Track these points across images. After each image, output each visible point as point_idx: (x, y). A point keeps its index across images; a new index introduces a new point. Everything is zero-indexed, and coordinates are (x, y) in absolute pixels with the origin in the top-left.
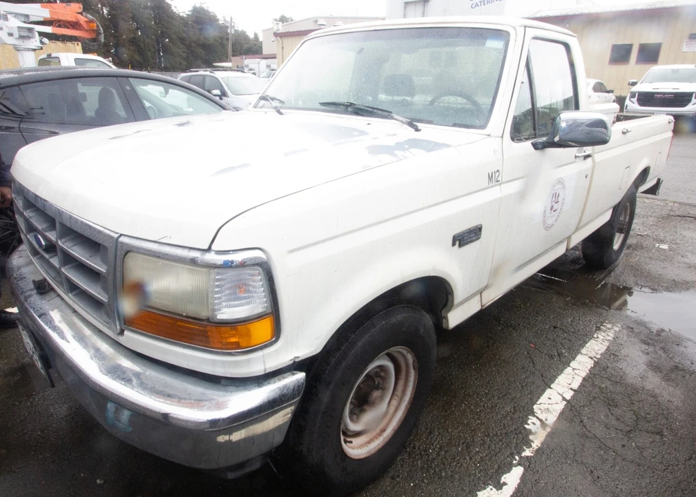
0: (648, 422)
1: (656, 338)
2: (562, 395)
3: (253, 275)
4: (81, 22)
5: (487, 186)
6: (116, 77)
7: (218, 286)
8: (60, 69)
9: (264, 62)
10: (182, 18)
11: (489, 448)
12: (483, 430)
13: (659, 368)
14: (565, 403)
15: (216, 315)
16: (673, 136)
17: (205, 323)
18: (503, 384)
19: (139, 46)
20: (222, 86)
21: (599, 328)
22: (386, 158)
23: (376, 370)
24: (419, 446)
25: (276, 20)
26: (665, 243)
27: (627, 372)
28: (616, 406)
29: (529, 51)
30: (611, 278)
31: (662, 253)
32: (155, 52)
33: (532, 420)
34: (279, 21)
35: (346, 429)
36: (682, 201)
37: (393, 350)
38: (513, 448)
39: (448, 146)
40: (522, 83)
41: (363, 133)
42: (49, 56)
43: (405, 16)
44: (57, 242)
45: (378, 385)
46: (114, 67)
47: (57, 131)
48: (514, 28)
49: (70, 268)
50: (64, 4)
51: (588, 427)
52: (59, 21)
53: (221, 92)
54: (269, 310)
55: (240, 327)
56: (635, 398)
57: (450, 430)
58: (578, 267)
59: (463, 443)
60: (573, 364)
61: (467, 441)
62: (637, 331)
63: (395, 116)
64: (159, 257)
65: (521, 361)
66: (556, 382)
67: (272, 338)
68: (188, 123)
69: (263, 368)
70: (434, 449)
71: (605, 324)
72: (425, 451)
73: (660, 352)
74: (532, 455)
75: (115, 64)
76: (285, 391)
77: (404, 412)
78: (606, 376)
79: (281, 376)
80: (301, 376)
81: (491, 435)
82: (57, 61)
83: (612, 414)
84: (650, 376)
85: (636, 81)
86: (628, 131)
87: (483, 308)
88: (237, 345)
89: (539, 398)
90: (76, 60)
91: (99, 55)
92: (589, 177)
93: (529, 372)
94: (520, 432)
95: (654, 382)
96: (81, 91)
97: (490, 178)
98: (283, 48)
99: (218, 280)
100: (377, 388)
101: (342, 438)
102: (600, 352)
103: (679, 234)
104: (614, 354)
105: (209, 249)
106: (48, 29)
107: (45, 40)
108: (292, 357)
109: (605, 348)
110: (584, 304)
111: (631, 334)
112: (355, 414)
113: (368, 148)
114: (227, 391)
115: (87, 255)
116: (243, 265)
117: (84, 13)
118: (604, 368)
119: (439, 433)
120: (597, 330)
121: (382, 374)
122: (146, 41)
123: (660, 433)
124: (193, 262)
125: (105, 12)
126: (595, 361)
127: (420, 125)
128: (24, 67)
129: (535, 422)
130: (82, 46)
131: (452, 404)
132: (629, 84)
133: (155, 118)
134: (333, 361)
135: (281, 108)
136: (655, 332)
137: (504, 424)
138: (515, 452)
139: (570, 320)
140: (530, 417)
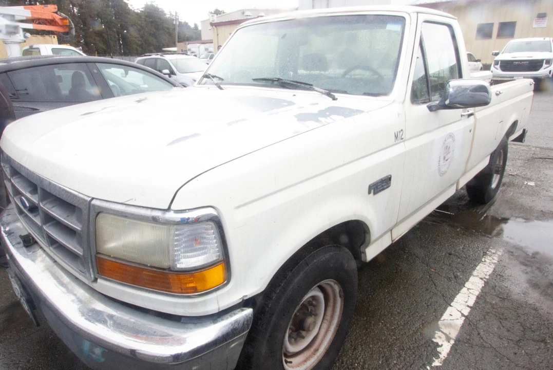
0: (533, 331)
1: (532, 260)
2: (460, 312)
3: (207, 229)
4: (57, 20)
5: (394, 143)
6: (86, 62)
7: (177, 240)
8: (39, 58)
9: (203, 47)
10: (137, 14)
11: (404, 360)
12: (398, 345)
13: (537, 285)
14: (464, 318)
15: (176, 264)
16: (533, 96)
17: (167, 271)
18: (412, 304)
19: (103, 37)
20: (170, 66)
21: (486, 253)
22: (312, 124)
23: (309, 300)
24: (347, 361)
25: (211, 13)
26: (532, 181)
27: (512, 290)
28: (506, 319)
29: (421, 32)
30: (491, 212)
31: (530, 189)
32: (116, 41)
33: (438, 334)
34: (214, 14)
35: (286, 351)
36: (542, 146)
37: (323, 283)
38: (424, 359)
39: (361, 112)
40: (418, 58)
41: (291, 103)
42: (31, 47)
43: (313, 7)
44: (39, 204)
45: (311, 313)
46: (84, 55)
47: (38, 108)
48: (409, 14)
49: (50, 226)
50: (43, 6)
51: (484, 338)
52: (39, 19)
53: (170, 71)
54: (221, 258)
55: (197, 274)
56: (520, 311)
57: (371, 346)
58: (464, 203)
59: (383, 357)
60: (467, 285)
61: (386, 355)
62: (516, 254)
63: (316, 88)
64: (126, 217)
65: (425, 284)
66: (455, 301)
67: (224, 281)
68: (145, 99)
69: (218, 307)
70: (359, 363)
71: (490, 250)
72: (351, 365)
73: (537, 272)
74: (441, 365)
75: (84, 52)
76: (236, 326)
77: (333, 334)
78: (495, 294)
79: (232, 312)
80: (249, 311)
81: (405, 348)
82: (37, 50)
83: (503, 327)
84: (530, 292)
85: (498, 52)
86: (500, 93)
87: (393, 242)
88: (195, 290)
89: (442, 315)
90: (53, 50)
91: (71, 45)
92: (472, 131)
93: (432, 293)
94: (429, 346)
95: (534, 297)
96: (57, 74)
97: (396, 137)
98: (218, 35)
99: (177, 235)
100: (311, 314)
101: (284, 359)
102: (488, 274)
103: (542, 172)
104: (499, 275)
105: (169, 209)
106: (30, 26)
107: (28, 35)
108: (241, 296)
109: (492, 270)
110: (472, 234)
111: (512, 257)
112: (293, 338)
113: (297, 116)
114: (187, 328)
115: (65, 216)
116: (197, 221)
117: (59, 13)
118: (493, 287)
119: (362, 349)
120: (484, 255)
121: (314, 302)
122: (109, 33)
123: (544, 341)
124: (155, 220)
125: (76, 11)
126: (485, 281)
127: (336, 95)
128: (10, 57)
129: (441, 336)
130: (58, 38)
131: (371, 323)
132: (493, 54)
133: (119, 95)
134: (274, 296)
135: (221, 84)
136: (531, 255)
137: (415, 339)
138: (426, 362)
139: (461, 248)
140: (437, 332)
